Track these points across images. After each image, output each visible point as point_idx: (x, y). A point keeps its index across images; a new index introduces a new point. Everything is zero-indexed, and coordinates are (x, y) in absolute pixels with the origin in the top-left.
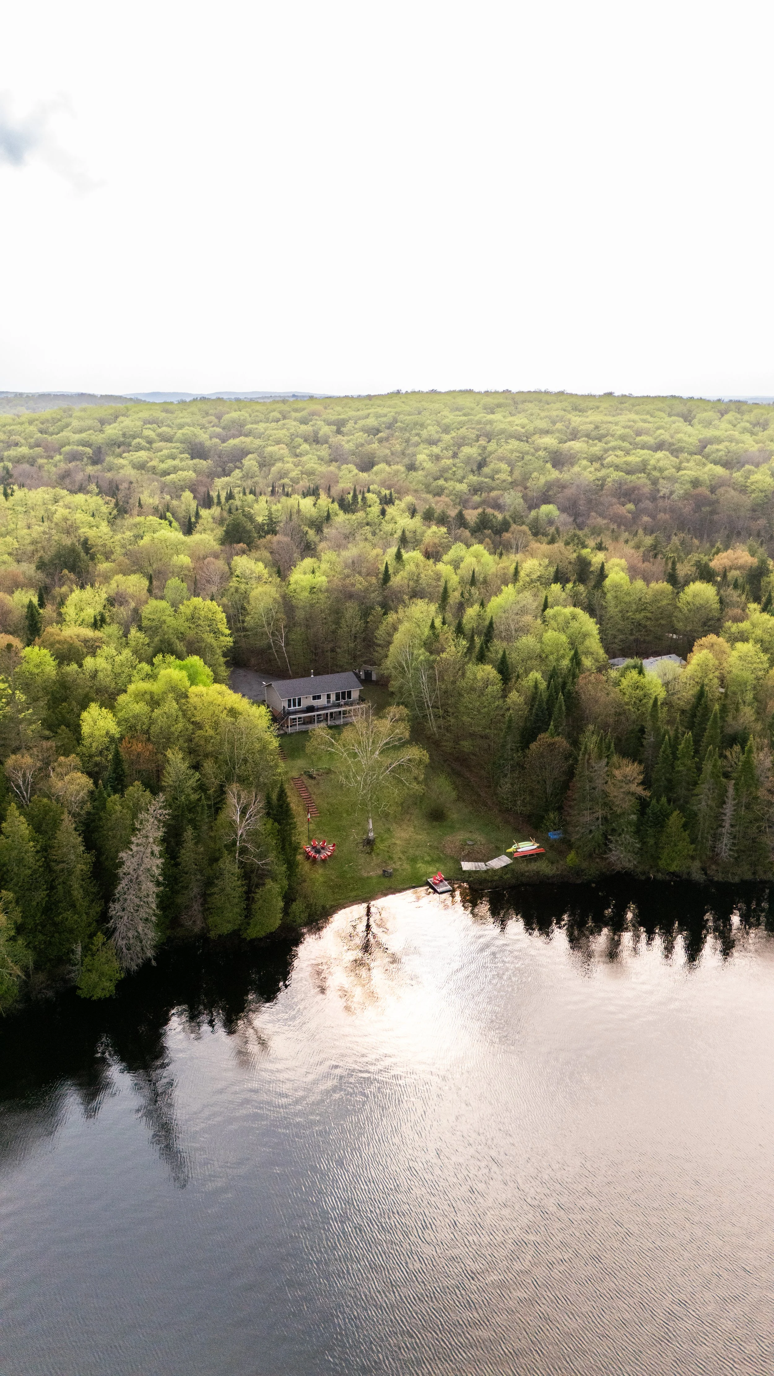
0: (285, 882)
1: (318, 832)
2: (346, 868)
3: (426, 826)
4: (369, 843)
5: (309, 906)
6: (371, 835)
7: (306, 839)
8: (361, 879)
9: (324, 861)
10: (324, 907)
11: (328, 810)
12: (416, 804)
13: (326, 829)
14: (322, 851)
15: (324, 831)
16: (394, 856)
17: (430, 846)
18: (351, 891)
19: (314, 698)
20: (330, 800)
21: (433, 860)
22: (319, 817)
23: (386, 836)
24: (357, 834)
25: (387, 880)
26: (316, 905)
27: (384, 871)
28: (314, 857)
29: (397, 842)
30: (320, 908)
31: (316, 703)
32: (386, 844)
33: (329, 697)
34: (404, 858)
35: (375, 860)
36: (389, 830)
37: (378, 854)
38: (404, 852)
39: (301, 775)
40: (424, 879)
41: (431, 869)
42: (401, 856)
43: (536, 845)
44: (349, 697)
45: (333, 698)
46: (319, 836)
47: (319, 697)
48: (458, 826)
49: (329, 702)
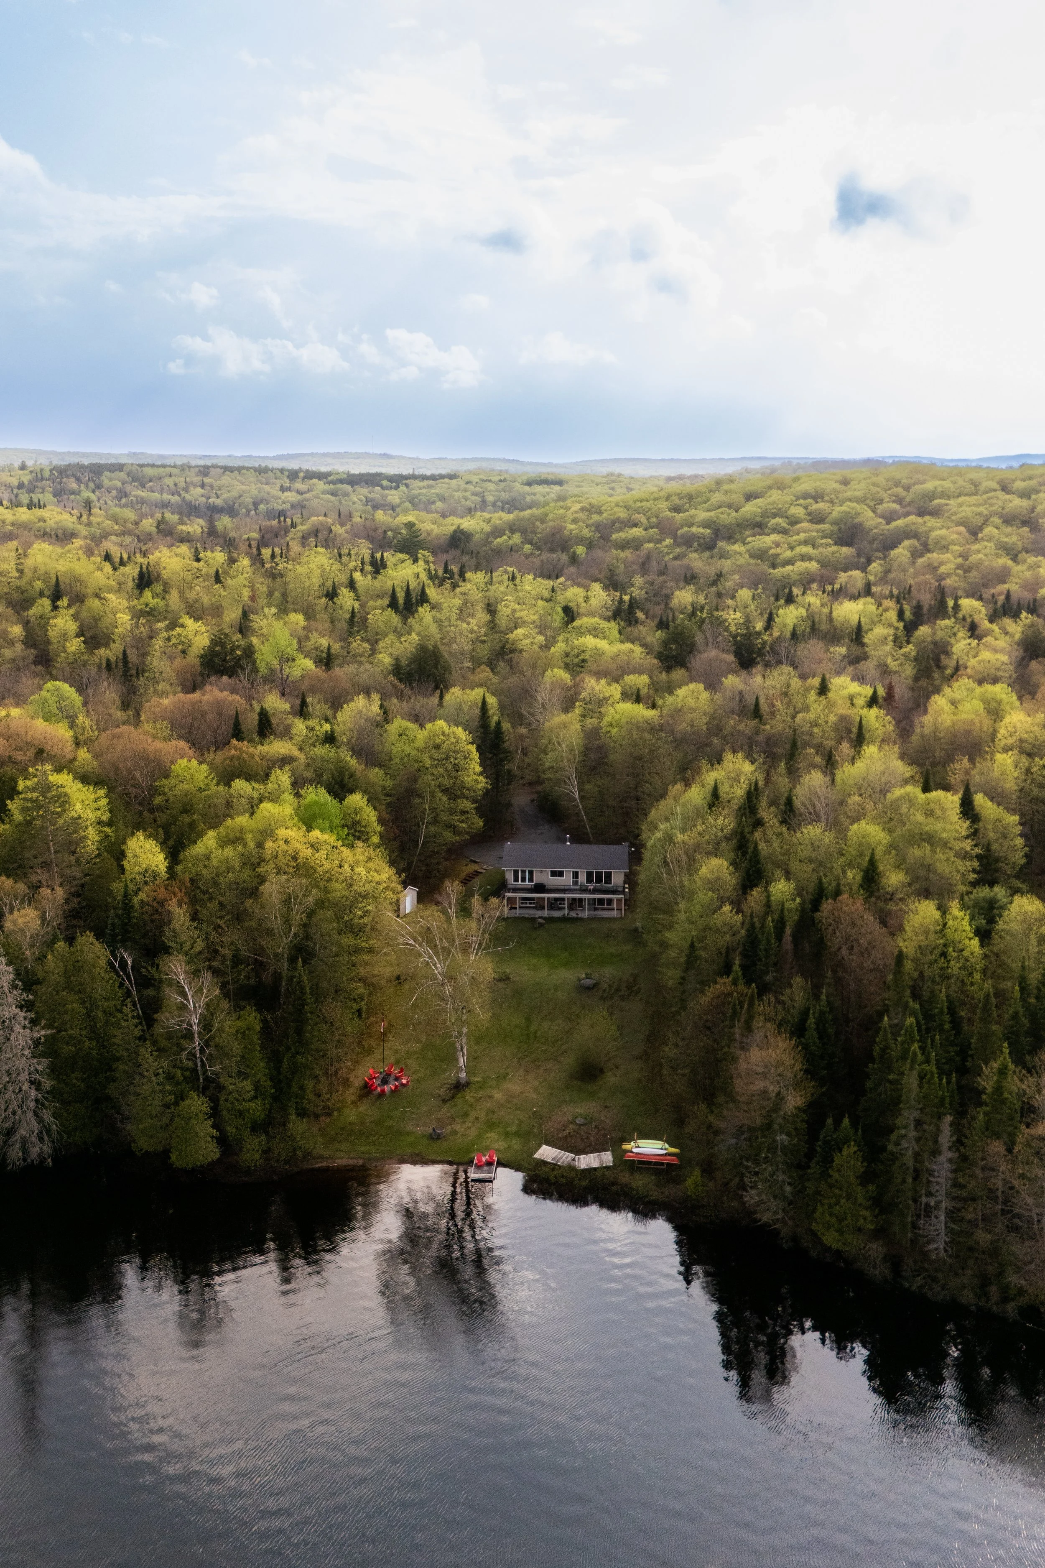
2: (397, 1112)
4: (457, 1087)
6: (462, 1076)
8: (398, 1132)
9: (380, 1095)
16: (472, 1113)
18: (367, 1144)
19: (554, 874)
21: (517, 1132)
23: (492, 1083)
25: (427, 1142)
27: (435, 1131)
29: (496, 1095)
31: (557, 881)
32: (480, 1094)
33: (576, 875)
34: (482, 1119)
35: (443, 1112)
37: (455, 1105)
38: (490, 1112)
41: (498, 1144)
42: (482, 1116)
44: (608, 880)
45: (582, 878)
47: (561, 874)
49: (576, 883)
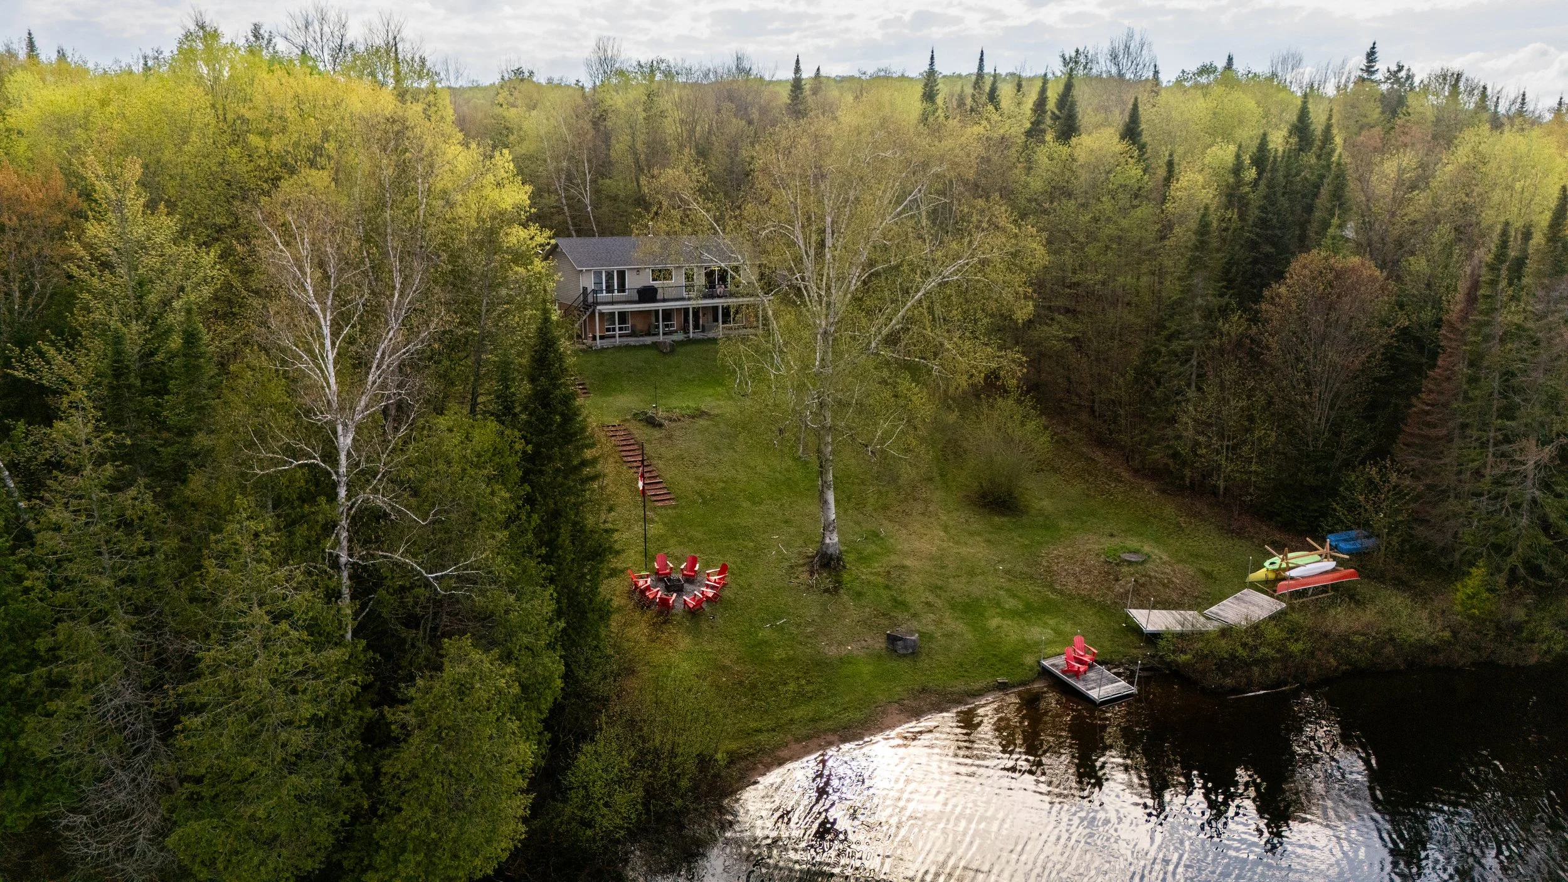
0: (553, 664)
1: (672, 541)
2: (765, 632)
3: (975, 527)
4: (828, 562)
5: (646, 758)
6: (832, 539)
7: (640, 558)
8: (820, 664)
9: (694, 613)
10: (704, 761)
11: (700, 494)
12: (931, 479)
13: (698, 535)
14: (687, 587)
15: (691, 540)
16: (909, 598)
17: (1007, 572)
18: (794, 702)
19: (656, 276)
20: (700, 472)
21: (1029, 607)
22: (675, 507)
23: (871, 548)
24: (788, 545)
25: (904, 665)
26: (673, 754)
27: (892, 640)
28: (664, 602)
29: (908, 563)
30: (691, 766)
31: (661, 284)
32: (877, 566)
34: (939, 603)
35: (852, 611)
36: (876, 535)
37: (859, 595)
38: (934, 589)
39: (626, 420)
40: (1029, 660)
41: (1038, 632)
42: (931, 598)
43: (1330, 565)
45: (699, 279)
46: (678, 551)
47: (667, 275)
48: (1065, 524)
